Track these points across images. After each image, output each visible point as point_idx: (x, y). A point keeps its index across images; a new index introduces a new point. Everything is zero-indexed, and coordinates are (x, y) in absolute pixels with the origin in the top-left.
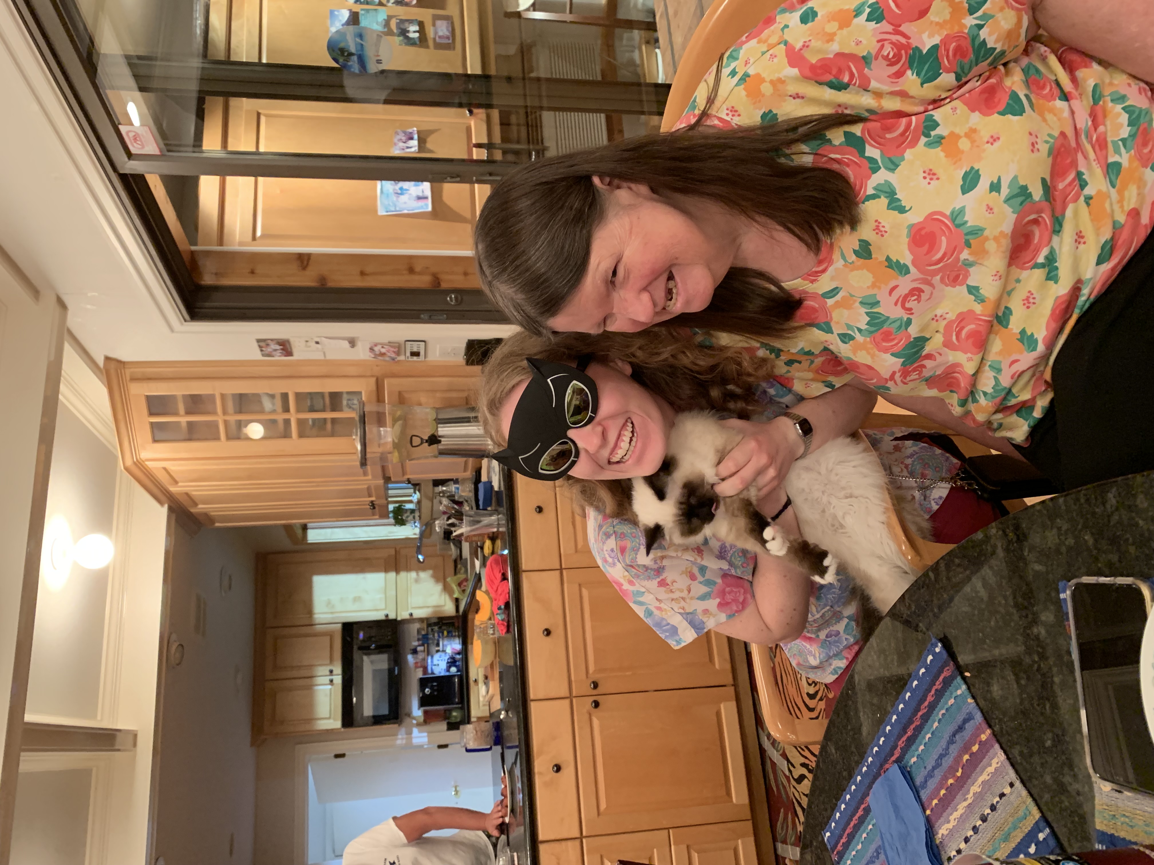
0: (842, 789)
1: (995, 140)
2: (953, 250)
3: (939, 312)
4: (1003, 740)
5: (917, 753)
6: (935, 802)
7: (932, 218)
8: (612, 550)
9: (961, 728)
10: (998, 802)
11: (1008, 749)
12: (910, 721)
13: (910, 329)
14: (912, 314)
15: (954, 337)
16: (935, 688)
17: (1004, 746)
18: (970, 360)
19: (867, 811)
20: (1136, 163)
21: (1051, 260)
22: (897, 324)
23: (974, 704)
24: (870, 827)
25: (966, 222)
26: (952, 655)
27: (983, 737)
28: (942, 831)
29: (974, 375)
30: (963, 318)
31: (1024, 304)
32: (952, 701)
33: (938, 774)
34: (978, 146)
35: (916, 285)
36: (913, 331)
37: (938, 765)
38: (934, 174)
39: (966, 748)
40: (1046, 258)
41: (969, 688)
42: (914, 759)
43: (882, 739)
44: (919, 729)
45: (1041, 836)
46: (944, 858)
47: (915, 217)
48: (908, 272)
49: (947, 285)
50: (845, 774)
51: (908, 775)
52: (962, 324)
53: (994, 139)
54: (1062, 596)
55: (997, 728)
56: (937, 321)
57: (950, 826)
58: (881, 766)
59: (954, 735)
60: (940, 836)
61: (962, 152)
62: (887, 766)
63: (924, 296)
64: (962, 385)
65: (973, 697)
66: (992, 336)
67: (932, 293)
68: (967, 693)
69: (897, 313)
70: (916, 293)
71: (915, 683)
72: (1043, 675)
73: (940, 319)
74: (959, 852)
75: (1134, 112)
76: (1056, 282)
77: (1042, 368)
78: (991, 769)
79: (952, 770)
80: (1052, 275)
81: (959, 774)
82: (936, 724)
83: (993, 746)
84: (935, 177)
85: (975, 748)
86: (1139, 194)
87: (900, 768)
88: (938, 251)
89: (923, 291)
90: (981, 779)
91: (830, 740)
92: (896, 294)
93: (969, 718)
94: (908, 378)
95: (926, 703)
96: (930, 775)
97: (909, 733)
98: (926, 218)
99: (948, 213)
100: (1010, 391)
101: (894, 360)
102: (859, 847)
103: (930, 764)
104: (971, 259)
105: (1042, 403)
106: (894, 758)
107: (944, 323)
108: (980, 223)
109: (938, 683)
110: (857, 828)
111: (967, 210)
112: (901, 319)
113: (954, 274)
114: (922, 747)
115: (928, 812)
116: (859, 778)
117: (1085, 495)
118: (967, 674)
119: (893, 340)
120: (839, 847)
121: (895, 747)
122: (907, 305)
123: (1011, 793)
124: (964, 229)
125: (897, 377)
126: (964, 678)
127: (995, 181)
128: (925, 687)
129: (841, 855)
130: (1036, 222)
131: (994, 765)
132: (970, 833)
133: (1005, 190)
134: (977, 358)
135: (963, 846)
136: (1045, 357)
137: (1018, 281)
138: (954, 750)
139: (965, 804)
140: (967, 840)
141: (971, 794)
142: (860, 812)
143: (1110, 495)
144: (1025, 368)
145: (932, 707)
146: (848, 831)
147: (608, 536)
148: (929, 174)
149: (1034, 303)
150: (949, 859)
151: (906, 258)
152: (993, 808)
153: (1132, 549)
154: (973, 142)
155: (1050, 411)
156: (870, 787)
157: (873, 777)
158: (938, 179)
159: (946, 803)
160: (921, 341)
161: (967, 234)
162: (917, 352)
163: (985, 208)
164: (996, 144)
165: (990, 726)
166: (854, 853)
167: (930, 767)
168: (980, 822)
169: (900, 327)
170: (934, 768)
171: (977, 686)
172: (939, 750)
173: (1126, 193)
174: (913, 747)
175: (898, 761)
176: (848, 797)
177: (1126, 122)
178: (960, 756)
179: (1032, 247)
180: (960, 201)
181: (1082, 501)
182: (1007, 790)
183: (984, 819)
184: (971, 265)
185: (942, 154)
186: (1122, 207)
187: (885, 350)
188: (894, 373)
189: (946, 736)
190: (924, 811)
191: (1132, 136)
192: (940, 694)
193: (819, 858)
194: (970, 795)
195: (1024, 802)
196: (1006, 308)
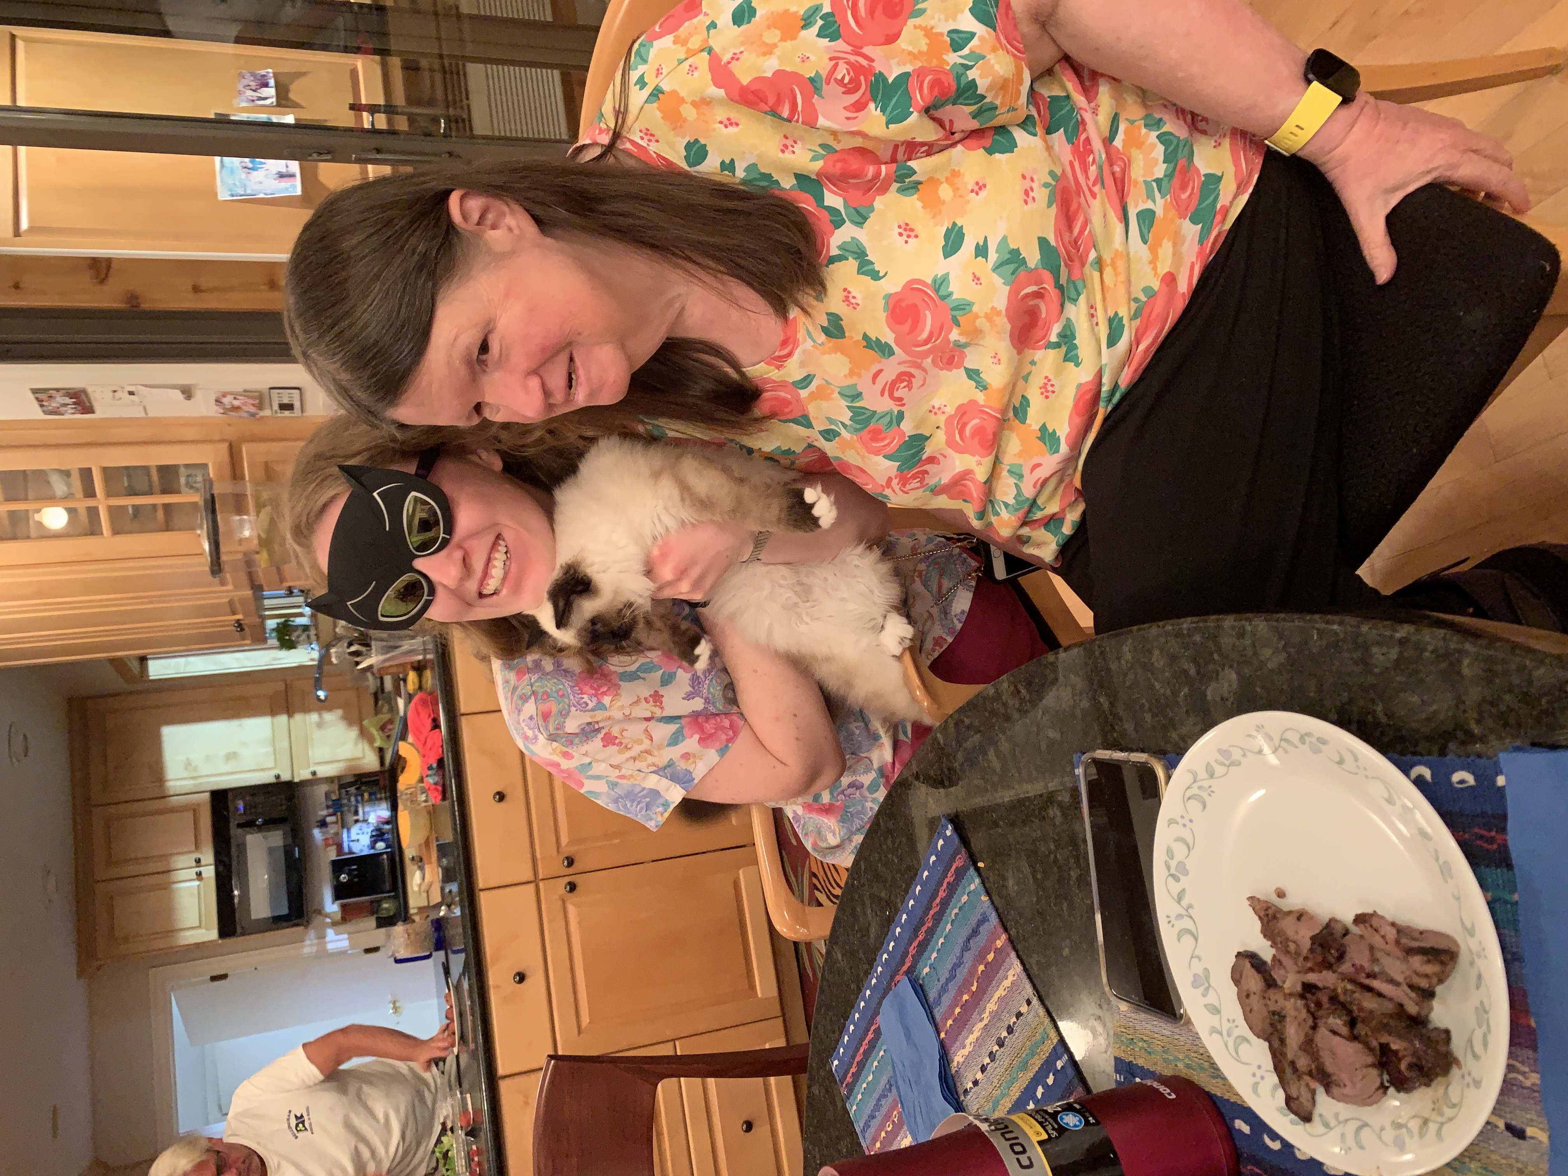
0: (851, 1005)
1: (980, 189)
2: (940, 329)
3: (936, 403)
4: (1019, 947)
5: (929, 962)
6: (950, 1022)
7: (913, 287)
8: (531, 718)
9: (975, 932)
10: (1015, 1023)
11: (1024, 958)
12: (922, 923)
13: (903, 425)
14: (903, 405)
15: (957, 436)
16: (946, 880)
17: (1021, 953)
18: (979, 464)
19: (878, 1032)
20: (1173, 213)
21: (1067, 337)
22: (887, 419)
23: (988, 903)
24: (882, 1053)
25: (951, 294)
26: (965, 841)
27: (999, 944)
28: (958, 1058)
29: (985, 483)
30: (964, 412)
31: (1042, 393)
32: (965, 898)
33: (953, 988)
34: (961, 196)
35: (904, 368)
36: (908, 427)
37: (952, 977)
38: (912, 230)
39: (981, 957)
40: (1060, 335)
41: (983, 882)
42: (927, 970)
43: (892, 944)
44: (931, 932)
45: (1059, 1064)
46: (960, 1090)
47: (892, 285)
48: (892, 353)
49: (942, 369)
50: (853, 986)
51: (920, 990)
52: (964, 419)
53: (980, 187)
54: (1076, 771)
55: (1013, 932)
56: (935, 414)
57: (965, 1052)
58: (892, 977)
59: (968, 940)
60: (955, 1064)
61: (944, 202)
62: (897, 978)
63: (916, 383)
64: (975, 495)
65: (988, 893)
66: (1006, 433)
67: (925, 380)
68: (981, 889)
69: (885, 405)
70: (905, 378)
71: (926, 873)
72: (1060, 868)
73: (939, 412)
74: (976, 1083)
75: (1171, 142)
76: (1077, 365)
77: (1070, 471)
78: (1007, 983)
79: (967, 983)
80: (1071, 356)
81: (974, 988)
82: (949, 927)
83: (1008, 955)
84: (912, 234)
85: (990, 957)
86: (1174, 255)
87: (910, 981)
88: (923, 331)
89: (914, 376)
90: (997, 995)
91: (836, 943)
92: (882, 380)
93: (983, 920)
94: (908, 487)
95: (938, 900)
96: (944, 989)
97: (921, 937)
98: (904, 287)
99: (929, 281)
100: (1034, 501)
101: (888, 463)
102: (870, 1078)
103: (944, 975)
104: (963, 340)
105: (1073, 517)
106: (905, 968)
107: (943, 418)
108: (969, 298)
109: (949, 875)
110: (867, 1054)
111: (952, 278)
112: (890, 413)
113: (946, 357)
114: (935, 955)
115: (943, 1035)
116: (868, 992)
117: (1099, 647)
118: (981, 865)
119: (883, 439)
120: (849, 1079)
121: (906, 954)
122: (897, 394)
123: (1029, 1012)
124: (950, 303)
125: (895, 482)
126: (977, 869)
127: (981, 243)
128: (936, 878)
129: (851, 1087)
130: (1039, 295)
131: (1011, 978)
132: (987, 1060)
133: (993, 256)
134: (988, 461)
135: (979, 1076)
136: (1072, 459)
137: (1033, 363)
138: (969, 957)
139: (981, 1025)
140: (983, 1069)
141: (987, 1011)
142: (870, 1036)
143: (1125, 649)
144: (1048, 476)
145: (945, 904)
146: (858, 1058)
147: (524, 699)
148: (905, 230)
149: (1053, 392)
150: (966, 1092)
151: (888, 337)
152: (1010, 1030)
153: (1148, 717)
154: (955, 189)
155: (1082, 526)
156: (880, 1004)
157: (885, 991)
158: (916, 236)
159: (962, 1023)
160: (919, 441)
161: (954, 309)
162: (914, 456)
163: (971, 277)
164: (983, 194)
165: (1006, 930)
166: (864, 1085)
167: (943, 980)
168: (996, 1048)
169: (891, 422)
170: (948, 981)
171: (991, 879)
172: (952, 959)
173: (1161, 252)
174: (926, 954)
175: (909, 972)
176: (857, 1015)
177: (1162, 158)
178: (974, 968)
179: (1040, 324)
180: (940, 266)
181: (1097, 654)
182: (1024, 1009)
183: (1001, 1044)
184: (966, 345)
185: (919, 204)
186: (1155, 269)
187: (877, 452)
188: (890, 480)
189: (961, 941)
190: (938, 1033)
191: (1169, 176)
192: (952, 889)
193: (827, 1091)
194: (986, 1015)
195: (1042, 1023)
196: (1023, 396)
